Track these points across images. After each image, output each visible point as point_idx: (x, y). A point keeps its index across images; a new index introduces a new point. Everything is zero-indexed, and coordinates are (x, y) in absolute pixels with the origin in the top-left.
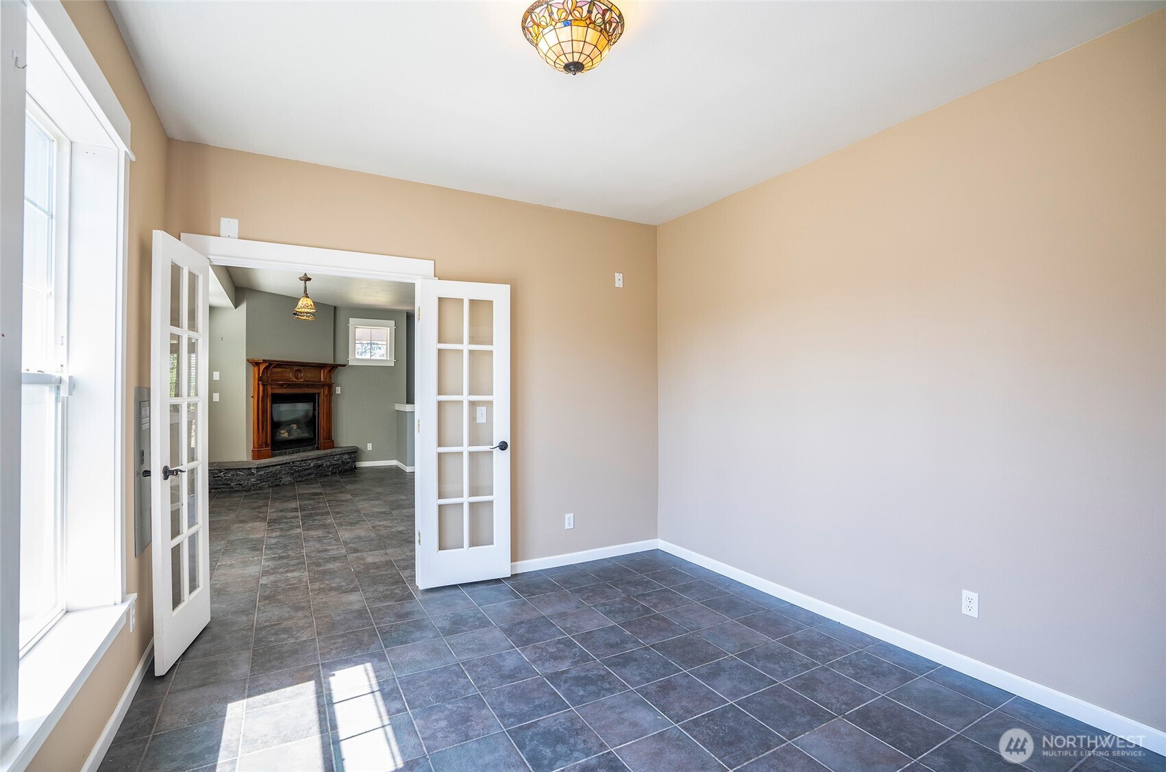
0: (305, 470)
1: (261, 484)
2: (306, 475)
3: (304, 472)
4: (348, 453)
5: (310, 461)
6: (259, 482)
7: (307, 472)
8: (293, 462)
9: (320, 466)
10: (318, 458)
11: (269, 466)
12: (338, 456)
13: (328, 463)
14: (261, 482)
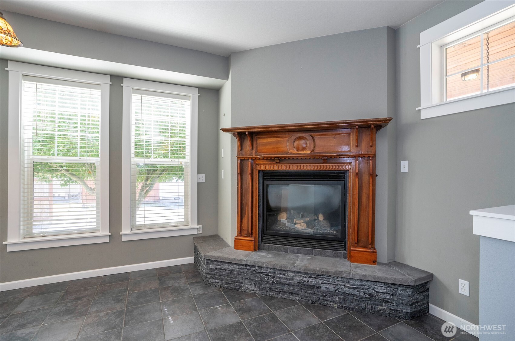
0: (281, 283)
1: (211, 280)
2: (284, 292)
3: (281, 287)
4: (387, 285)
5: (292, 274)
6: (209, 276)
7: (286, 288)
8: (261, 268)
9: (311, 287)
10: (310, 275)
11: (224, 262)
12: (357, 283)
13: (332, 288)
14: (211, 278)
